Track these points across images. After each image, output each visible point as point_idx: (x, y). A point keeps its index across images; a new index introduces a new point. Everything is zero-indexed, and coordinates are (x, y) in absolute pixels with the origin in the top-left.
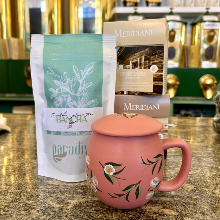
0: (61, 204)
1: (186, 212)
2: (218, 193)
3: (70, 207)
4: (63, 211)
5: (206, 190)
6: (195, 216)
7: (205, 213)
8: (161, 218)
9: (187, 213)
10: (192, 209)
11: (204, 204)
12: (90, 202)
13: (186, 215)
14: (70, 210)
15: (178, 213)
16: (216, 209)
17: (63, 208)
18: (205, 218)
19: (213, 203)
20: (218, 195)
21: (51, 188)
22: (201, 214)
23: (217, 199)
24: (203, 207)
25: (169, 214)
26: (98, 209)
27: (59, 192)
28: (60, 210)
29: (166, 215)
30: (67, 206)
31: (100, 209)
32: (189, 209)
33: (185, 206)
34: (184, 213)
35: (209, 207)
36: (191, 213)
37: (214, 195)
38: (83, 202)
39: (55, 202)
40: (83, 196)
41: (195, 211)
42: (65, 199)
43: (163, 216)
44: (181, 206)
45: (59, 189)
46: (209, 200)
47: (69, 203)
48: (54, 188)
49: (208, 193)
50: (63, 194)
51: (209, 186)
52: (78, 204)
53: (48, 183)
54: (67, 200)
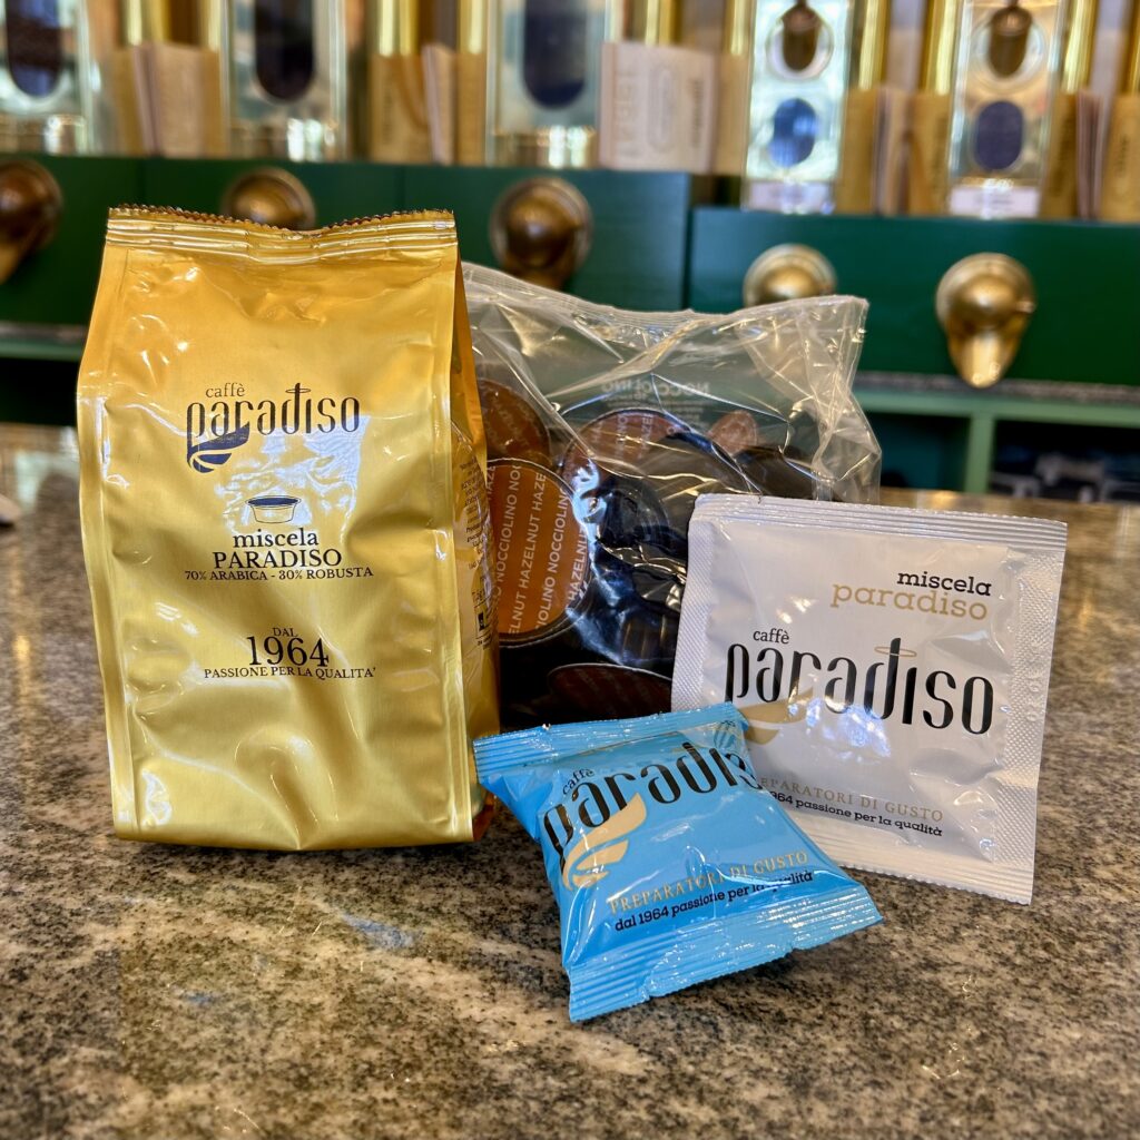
0: (36, 942)
1: (705, 1066)
2: (957, 964)
3: (77, 963)
4: (25, 986)
5: (896, 937)
6: (746, 1095)
7: (817, 1084)
8: (539, 1085)
9: (707, 1073)
10: (751, 1053)
11: (843, 1023)
12: (197, 946)
13: (693, 1080)
14: (63, 980)
15: (651, 1067)
16: (899, 1065)
17: (32, 967)
18: (798, 1118)
19: (897, 1025)
20: (951, 977)
21: (39, 847)
22: (789, 1085)
23: (934, 1003)
24: (821, 1046)
25: (595, 1068)
26: (216, 994)
27: (65, 872)
28: (12, 977)
29: (572, 1073)
30: (63, 956)
31: (229, 990)
32: (733, 1047)
33: (715, 1026)
34: (691, 1069)
35: (856, 1049)
36: (728, 1073)
37: (927, 975)
38: (162, 942)
39: (13, 926)
40: (176, 909)
41: (765, 1062)
42: (72, 914)
43: (555, 1073)
44: (693, 1026)
45: (76, 856)
46: (880, 1003)
47: (79, 942)
48: (56, 846)
49: (893, 961)
50: (84, 883)
51: (927, 913)
52: (128, 952)
53: (43, 814)
54: (81, 924)
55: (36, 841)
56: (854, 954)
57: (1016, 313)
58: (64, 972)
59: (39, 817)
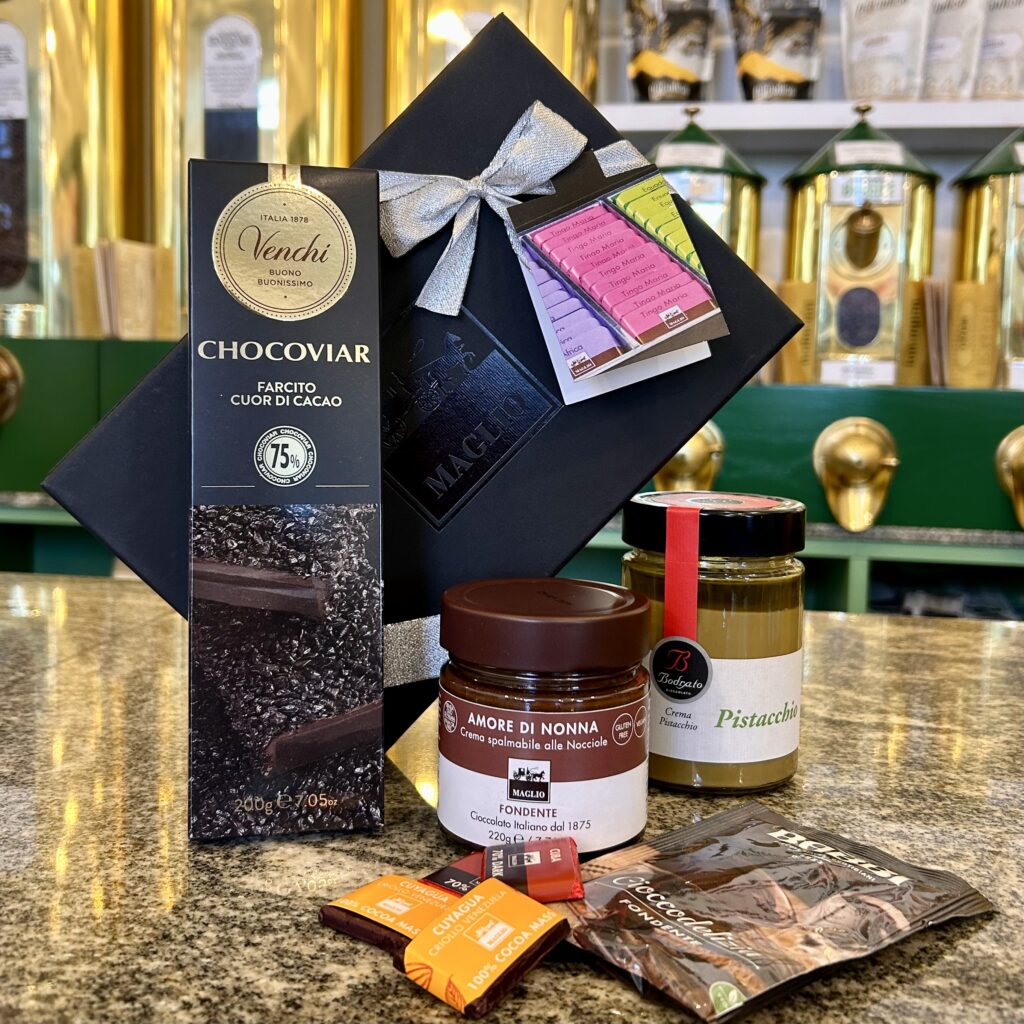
0: (293, 980)
3: (337, 994)
4: (302, 1012)
5: (996, 951)
14: (331, 1007)
17: (300, 999)
21: (255, 909)
27: (288, 928)
28: (288, 1006)
30: (322, 989)
39: (267, 969)
42: (313, 958)
45: (289, 914)
46: (1005, 999)
47: (329, 979)
48: (269, 908)
49: (1001, 969)
50: (309, 935)
51: (1012, 933)
52: (375, 985)
53: (244, 884)
54: (324, 965)
55: (249, 905)
56: (968, 965)
57: (884, 467)
58: (330, 1001)
59: (241, 886)
